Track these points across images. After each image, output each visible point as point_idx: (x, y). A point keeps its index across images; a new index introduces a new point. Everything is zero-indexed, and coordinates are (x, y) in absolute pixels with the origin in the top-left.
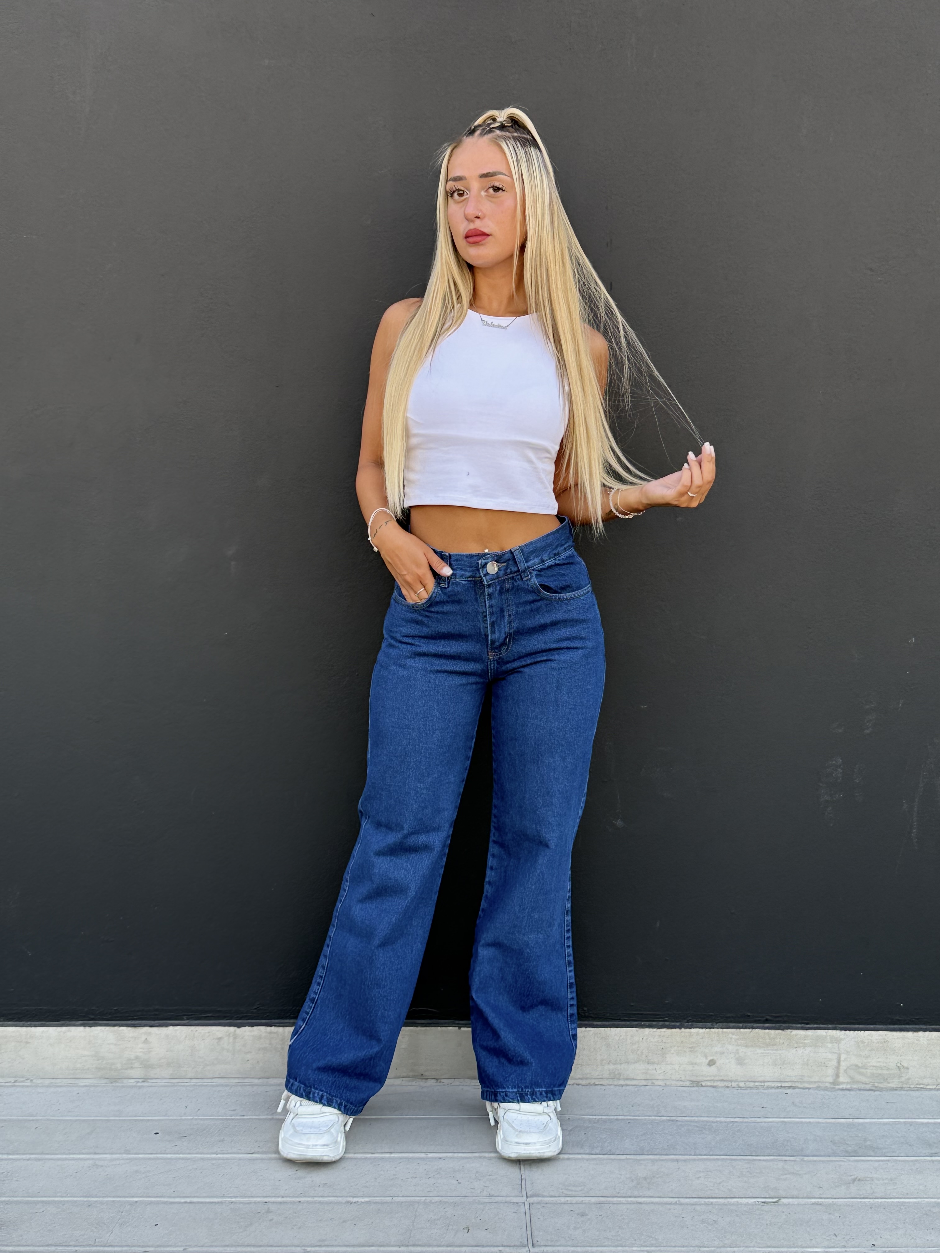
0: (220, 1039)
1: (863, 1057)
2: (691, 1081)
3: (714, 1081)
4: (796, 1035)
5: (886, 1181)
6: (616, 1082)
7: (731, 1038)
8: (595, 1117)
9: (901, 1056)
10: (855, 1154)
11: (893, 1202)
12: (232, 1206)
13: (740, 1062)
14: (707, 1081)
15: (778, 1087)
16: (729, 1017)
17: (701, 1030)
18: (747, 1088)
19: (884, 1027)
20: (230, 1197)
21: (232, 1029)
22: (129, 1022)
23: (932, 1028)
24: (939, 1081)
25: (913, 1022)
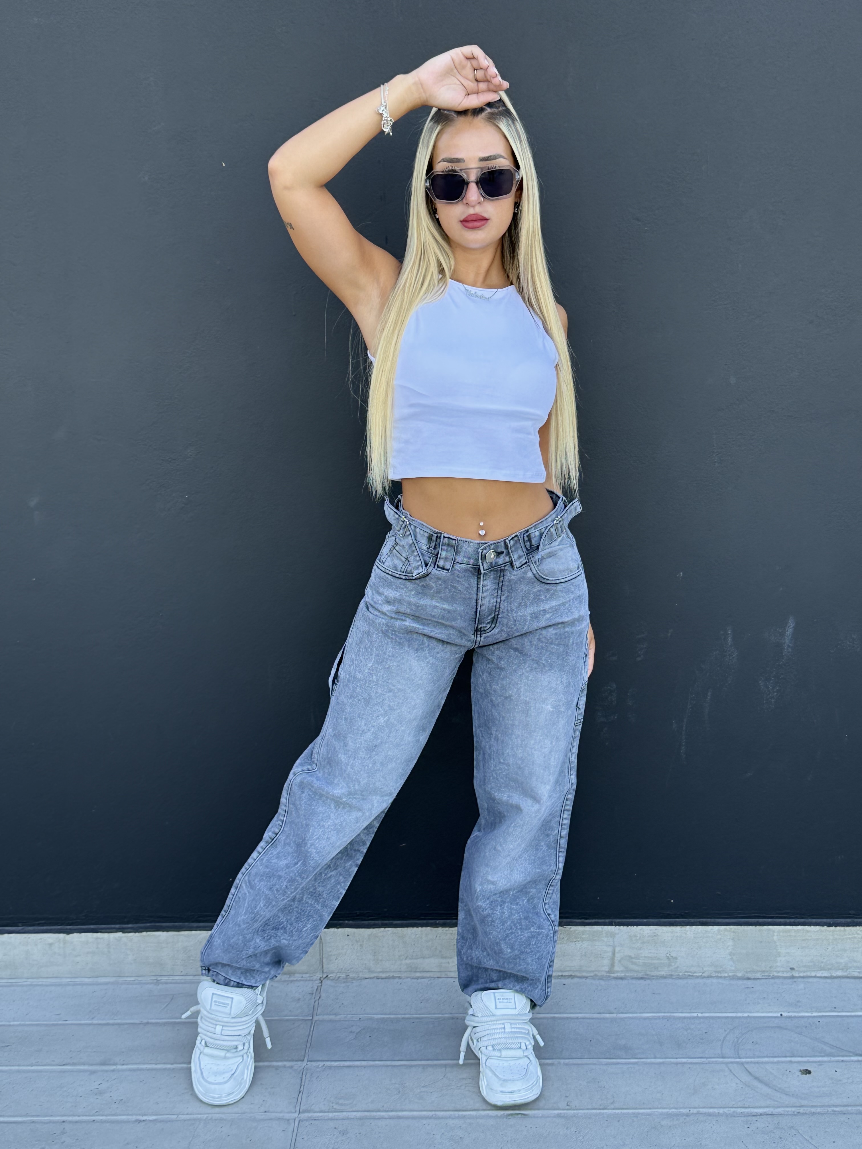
0: (51, 945)
1: (636, 949)
4: (575, 931)
6: (413, 975)
8: (383, 1016)
9: (670, 948)
12: (32, 1126)
15: (559, 976)
19: (656, 921)
20: (33, 1116)
21: (62, 936)
23: (699, 922)
24: (705, 969)
25: (682, 916)
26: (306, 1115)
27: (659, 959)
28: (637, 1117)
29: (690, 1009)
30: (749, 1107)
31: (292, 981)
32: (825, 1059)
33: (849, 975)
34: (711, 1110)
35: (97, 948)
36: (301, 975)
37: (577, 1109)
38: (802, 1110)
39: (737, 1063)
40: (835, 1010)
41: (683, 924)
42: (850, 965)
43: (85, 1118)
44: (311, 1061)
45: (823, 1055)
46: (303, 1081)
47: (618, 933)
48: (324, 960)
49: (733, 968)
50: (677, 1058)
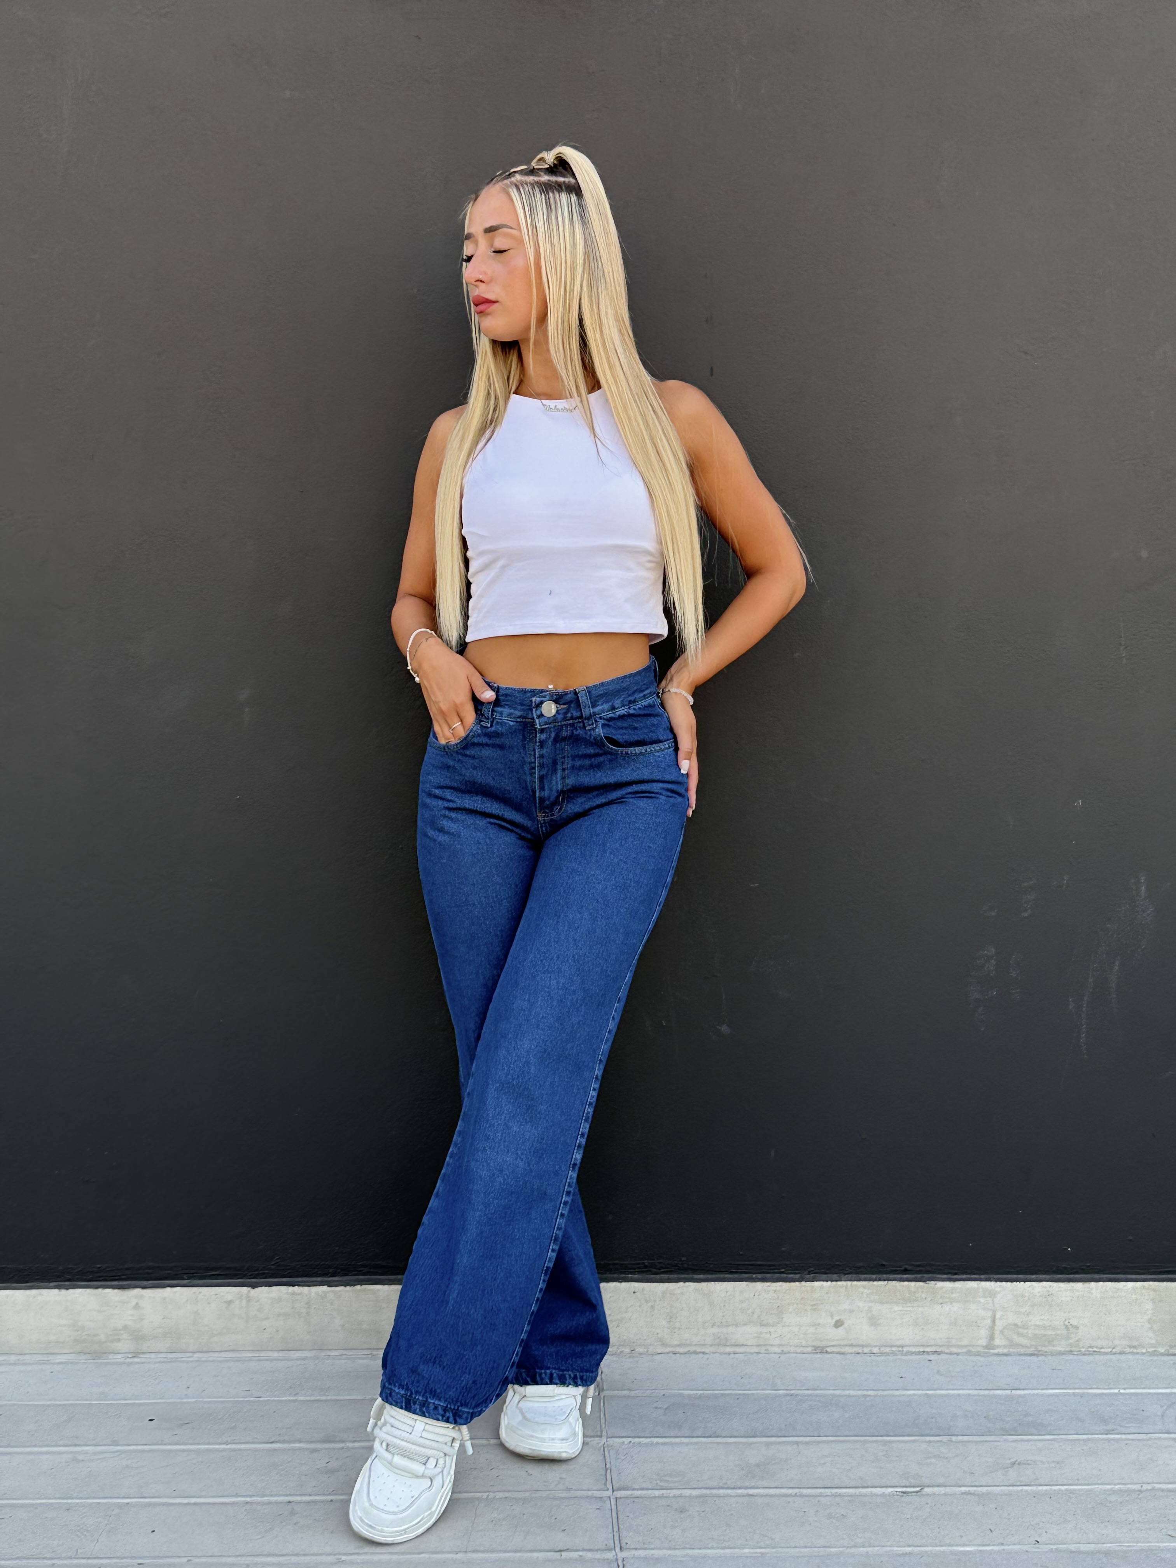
0: (230, 1302)
1: (1024, 1314)
2: (813, 1346)
3: (839, 1345)
4: (942, 1288)
5: (1053, 1465)
6: (722, 1349)
7: (862, 1293)
8: (695, 1392)
9: (1069, 1312)
10: (1014, 1433)
11: (1060, 1490)
12: (248, 1507)
13: (873, 1321)
14: (833, 1346)
15: (920, 1352)
16: (859, 1268)
17: (825, 1284)
18: (882, 1354)
19: (1047, 1277)
20: (244, 1496)
21: (245, 1290)
22: (116, 1283)
23: (1107, 1277)
24: (1117, 1342)
25: (1083, 1271)
26: (623, 1493)
27: (1053, 1329)
29: (1108, 1385)
37: (990, 1486)
41: (1085, 1280)
44: (612, 1437)
46: (607, 1458)
47: (1000, 1292)
49: (1153, 1342)
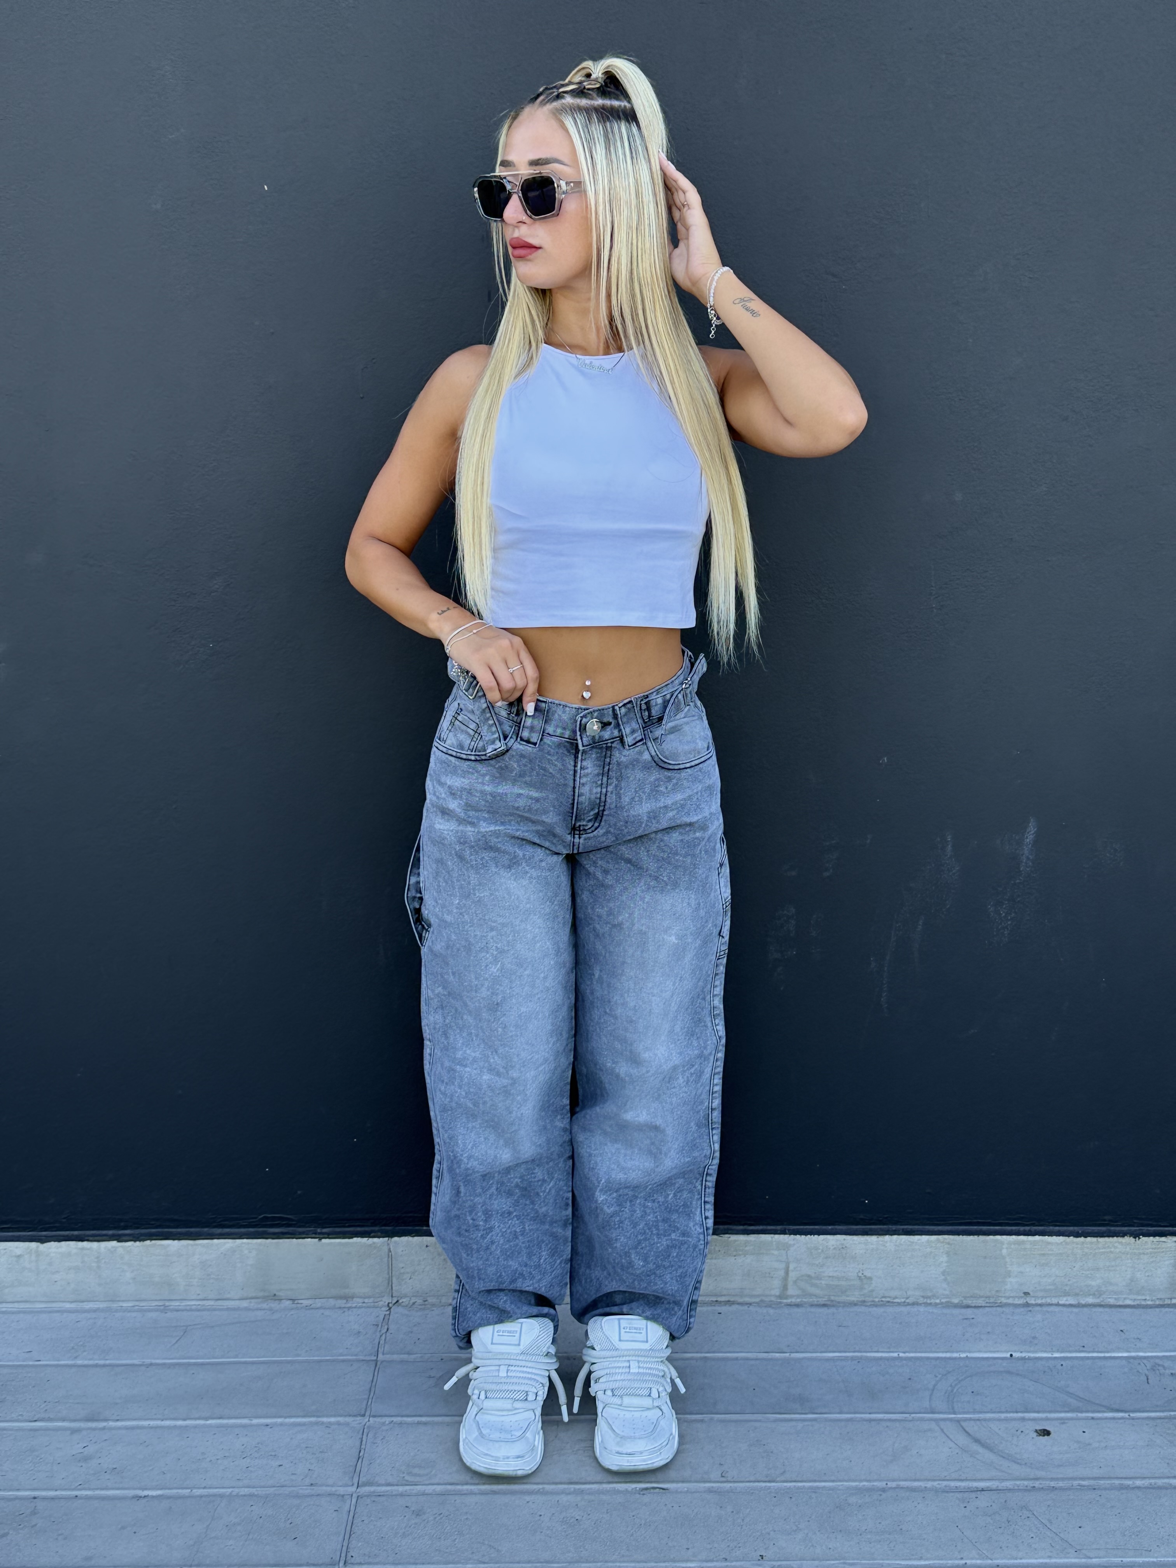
0: (19, 1256)
1: (817, 1266)
4: (735, 1241)
9: (863, 1264)
11: (803, 1487)
15: (712, 1302)
19: (845, 1229)
21: (33, 1245)
23: (903, 1230)
24: (910, 1293)
25: (880, 1222)
26: (367, 1489)
27: (847, 1280)
28: (815, 1492)
29: (889, 1348)
30: (966, 1480)
31: (349, 1308)
32: (1069, 1415)
33: (1102, 1303)
34: (916, 1484)
35: (83, 1262)
36: (361, 1300)
37: (735, 1482)
38: (1037, 1484)
39: (951, 1420)
40: (1084, 1349)
41: (881, 1232)
42: (1103, 1289)
43: (64, 1493)
44: (374, 1416)
45: (1067, 1409)
46: (364, 1442)
47: (794, 1244)
48: (394, 1280)
49: (947, 1292)
50: (870, 1413)
